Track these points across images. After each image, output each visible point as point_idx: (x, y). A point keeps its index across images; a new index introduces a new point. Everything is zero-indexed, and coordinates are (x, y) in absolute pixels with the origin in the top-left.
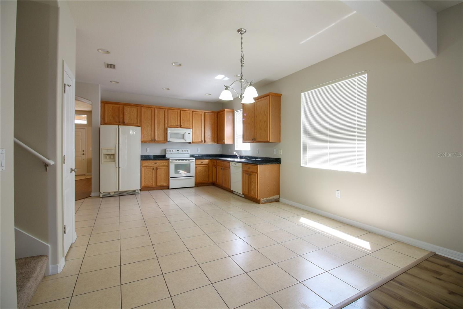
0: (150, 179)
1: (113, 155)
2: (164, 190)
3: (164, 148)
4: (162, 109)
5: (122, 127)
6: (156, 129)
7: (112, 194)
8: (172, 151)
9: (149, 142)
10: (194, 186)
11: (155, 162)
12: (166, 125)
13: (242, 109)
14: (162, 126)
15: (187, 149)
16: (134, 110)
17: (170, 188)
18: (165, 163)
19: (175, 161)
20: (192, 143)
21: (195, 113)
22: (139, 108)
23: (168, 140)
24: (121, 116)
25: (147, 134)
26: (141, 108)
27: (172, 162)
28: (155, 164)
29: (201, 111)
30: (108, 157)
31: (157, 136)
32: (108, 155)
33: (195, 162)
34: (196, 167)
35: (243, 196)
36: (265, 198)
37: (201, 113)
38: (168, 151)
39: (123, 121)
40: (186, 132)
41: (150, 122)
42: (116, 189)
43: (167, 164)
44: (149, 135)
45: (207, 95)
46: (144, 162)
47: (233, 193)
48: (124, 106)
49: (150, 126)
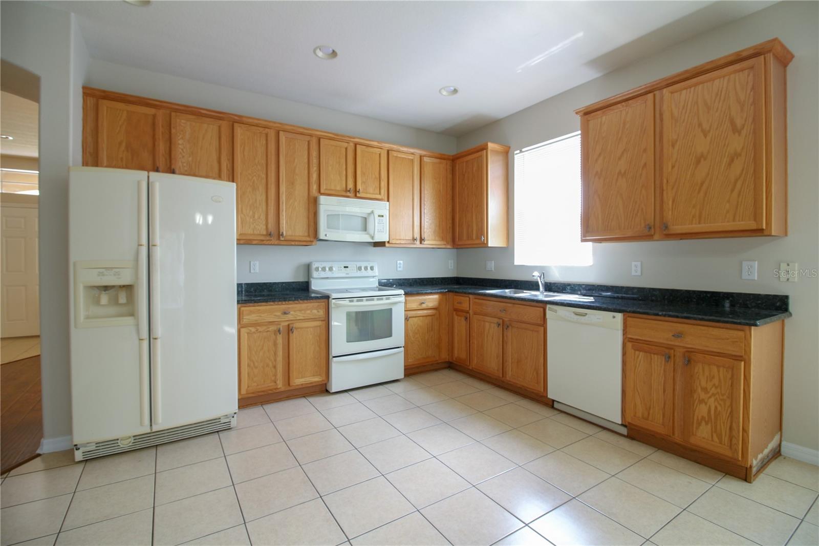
0: (268, 366)
1: (129, 288)
2: (312, 399)
3: (305, 260)
4: (302, 134)
5: (160, 180)
6: (283, 198)
7: (124, 445)
8: (331, 269)
9: (261, 243)
10: (403, 377)
11: (284, 306)
12: (314, 187)
13: (579, 132)
14: (300, 191)
15: (371, 264)
16: (209, 130)
17: (333, 390)
18: (315, 311)
19: (347, 302)
20: (387, 245)
21: (396, 157)
22: (225, 125)
23: (322, 236)
24: (161, 147)
25: (254, 213)
26: (233, 126)
27: (338, 306)
28: (285, 313)
29: (412, 151)
30: (104, 298)
31: (287, 222)
32: (106, 288)
33: (406, 303)
34: (407, 319)
35: (624, 431)
36: (759, 454)
37: (411, 157)
38: (317, 269)
39: (171, 166)
40: (372, 212)
41: (264, 176)
42: (141, 424)
43: (321, 313)
44: (259, 218)
45: (444, 93)
46: (246, 309)
47: (553, 407)
48: (173, 114)
49: (262, 189)
